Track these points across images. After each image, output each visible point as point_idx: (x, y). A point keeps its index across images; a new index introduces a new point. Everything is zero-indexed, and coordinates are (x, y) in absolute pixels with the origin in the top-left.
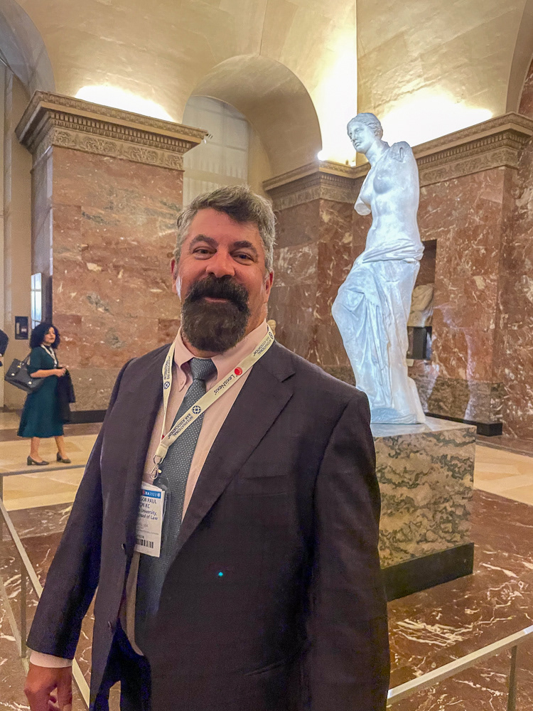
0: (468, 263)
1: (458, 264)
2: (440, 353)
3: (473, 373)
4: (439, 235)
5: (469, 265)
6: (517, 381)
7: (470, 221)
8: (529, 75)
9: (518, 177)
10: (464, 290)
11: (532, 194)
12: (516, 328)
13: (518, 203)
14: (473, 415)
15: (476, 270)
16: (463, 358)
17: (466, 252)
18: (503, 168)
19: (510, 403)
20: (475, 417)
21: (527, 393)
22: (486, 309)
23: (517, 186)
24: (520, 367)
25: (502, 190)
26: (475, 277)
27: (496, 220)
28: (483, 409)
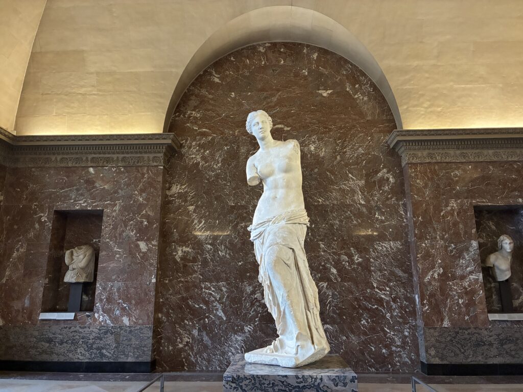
0: (133, 231)
1: (123, 231)
2: (104, 305)
3: (136, 319)
4: (106, 206)
5: (134, 233)
6: (169, 322)
7: (134, 200)
8: (175, 113)
9: (168, 176)
10: (129, 251)
11: (178, 188)
12: (167, 282)
13: (168, 193)
14: (136, 356)
15: (140, 236)
16: (127, 308)
17: (131, 222)
18: (162, 167)
19: (163, 341)
20: (137, 358)
21: (177, 331)
22: (149, 267)
23: (167, 181)
24: (171, 311)
25: (161, 182)
26: (138, 242)
27: (157, 202)
28: (145, 349)
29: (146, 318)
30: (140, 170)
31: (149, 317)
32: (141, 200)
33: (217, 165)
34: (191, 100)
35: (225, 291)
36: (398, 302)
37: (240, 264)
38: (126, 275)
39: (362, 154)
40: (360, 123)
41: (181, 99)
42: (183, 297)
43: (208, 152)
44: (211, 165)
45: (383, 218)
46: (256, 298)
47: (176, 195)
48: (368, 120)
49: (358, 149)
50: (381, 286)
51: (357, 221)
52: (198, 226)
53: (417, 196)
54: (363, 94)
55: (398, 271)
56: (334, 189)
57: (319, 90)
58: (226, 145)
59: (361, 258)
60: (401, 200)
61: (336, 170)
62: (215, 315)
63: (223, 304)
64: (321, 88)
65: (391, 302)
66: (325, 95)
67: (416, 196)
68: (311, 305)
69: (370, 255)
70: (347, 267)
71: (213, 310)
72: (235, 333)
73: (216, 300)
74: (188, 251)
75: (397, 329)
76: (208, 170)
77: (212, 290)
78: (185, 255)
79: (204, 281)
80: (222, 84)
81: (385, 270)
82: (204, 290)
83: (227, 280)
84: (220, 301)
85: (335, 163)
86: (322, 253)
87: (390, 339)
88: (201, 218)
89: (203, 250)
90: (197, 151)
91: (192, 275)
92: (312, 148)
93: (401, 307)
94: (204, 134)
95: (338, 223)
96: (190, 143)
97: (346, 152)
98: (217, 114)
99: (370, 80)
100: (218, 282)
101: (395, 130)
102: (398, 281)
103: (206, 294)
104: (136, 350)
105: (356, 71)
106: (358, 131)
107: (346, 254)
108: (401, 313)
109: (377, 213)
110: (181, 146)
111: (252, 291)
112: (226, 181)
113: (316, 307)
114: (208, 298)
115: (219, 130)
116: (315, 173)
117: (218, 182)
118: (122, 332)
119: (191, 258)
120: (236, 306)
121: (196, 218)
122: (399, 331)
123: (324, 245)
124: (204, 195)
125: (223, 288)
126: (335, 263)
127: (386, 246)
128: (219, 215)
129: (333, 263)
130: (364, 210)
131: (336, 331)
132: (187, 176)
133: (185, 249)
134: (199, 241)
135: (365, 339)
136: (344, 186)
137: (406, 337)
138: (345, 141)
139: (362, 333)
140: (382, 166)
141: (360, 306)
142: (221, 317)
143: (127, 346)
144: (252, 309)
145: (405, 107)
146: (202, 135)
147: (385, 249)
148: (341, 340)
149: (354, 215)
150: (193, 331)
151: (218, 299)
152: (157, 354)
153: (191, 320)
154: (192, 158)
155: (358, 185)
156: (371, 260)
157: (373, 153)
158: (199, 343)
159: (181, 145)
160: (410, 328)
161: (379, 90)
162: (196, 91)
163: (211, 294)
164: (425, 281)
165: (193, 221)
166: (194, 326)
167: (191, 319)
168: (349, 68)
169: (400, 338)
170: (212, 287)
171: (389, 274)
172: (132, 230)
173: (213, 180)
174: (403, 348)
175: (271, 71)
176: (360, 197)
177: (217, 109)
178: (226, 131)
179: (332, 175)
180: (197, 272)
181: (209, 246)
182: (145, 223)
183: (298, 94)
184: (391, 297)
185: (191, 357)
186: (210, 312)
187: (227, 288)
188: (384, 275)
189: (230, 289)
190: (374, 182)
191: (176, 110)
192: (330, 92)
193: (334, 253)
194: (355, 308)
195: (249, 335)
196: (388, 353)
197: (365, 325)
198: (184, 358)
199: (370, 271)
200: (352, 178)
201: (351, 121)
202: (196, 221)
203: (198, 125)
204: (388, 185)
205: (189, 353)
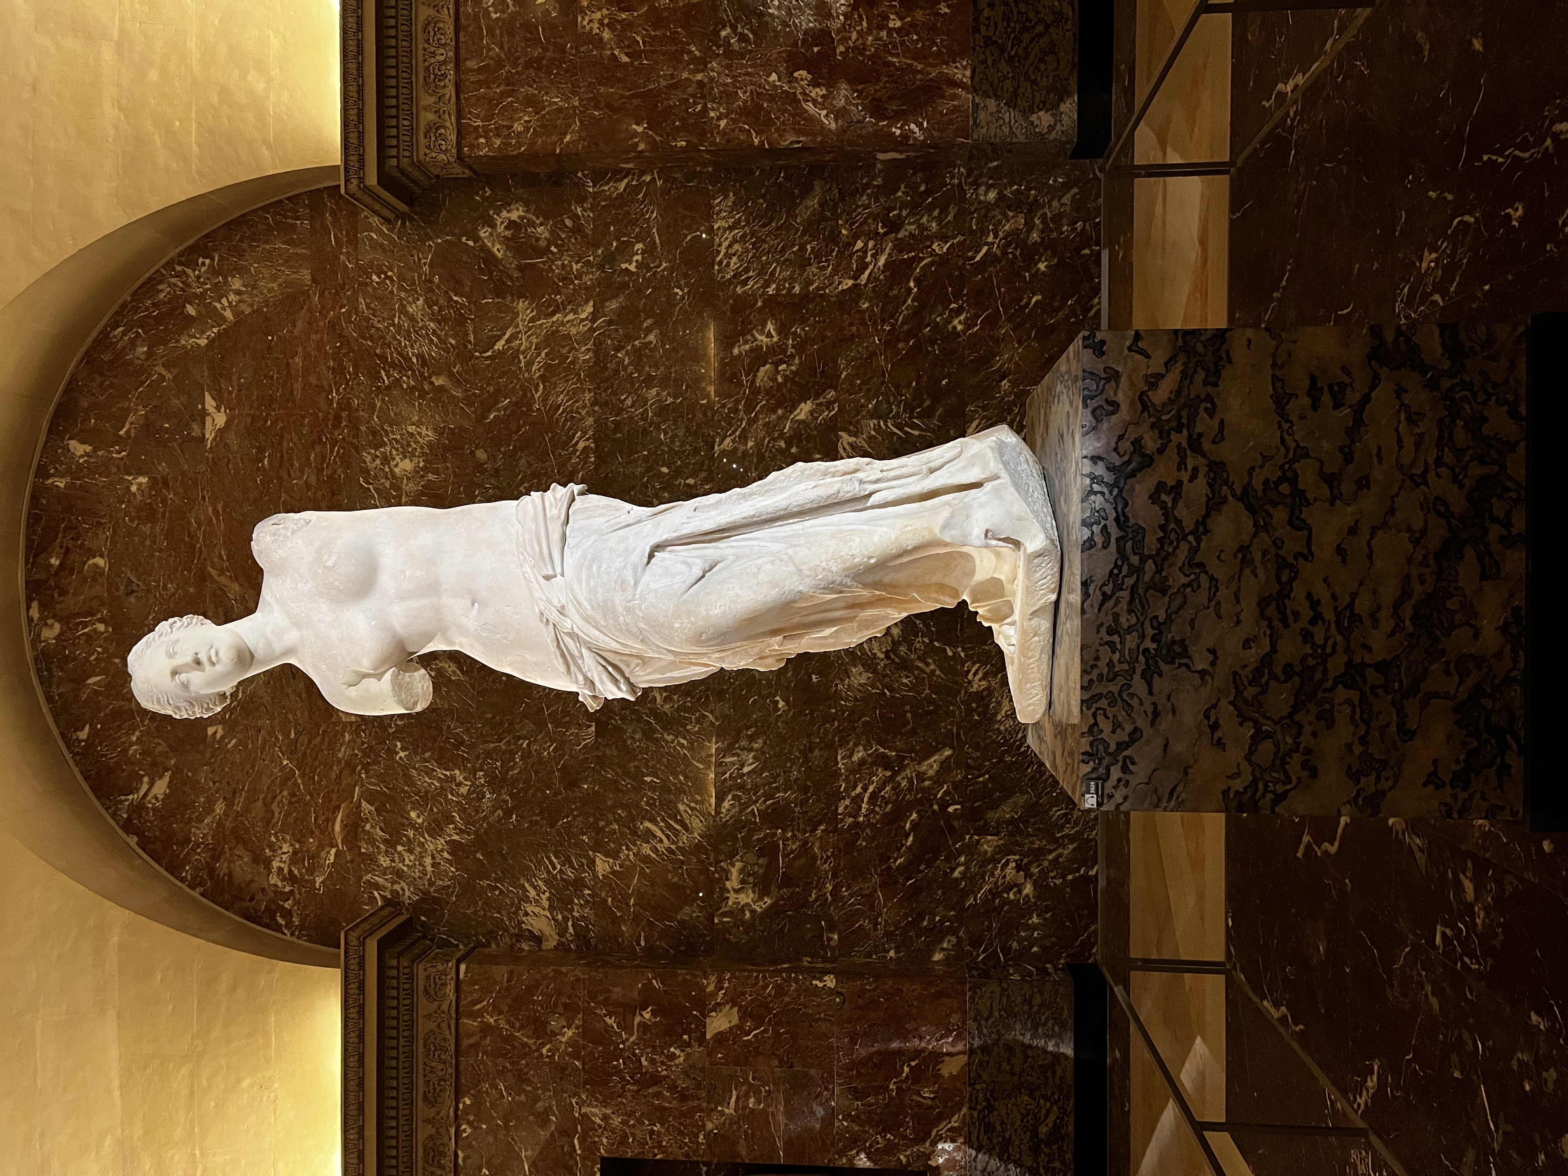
1: (673, 1088)
2: (905, 1138)
3: (949, 1032)
4: (591, 1151)
6: (958, 929)
7: (569, 1055)
8: (278, 928)
9: (493, 946)
10: (738, 1065)
11: (537, 910)
12: (836, 937)
13: (551, 943)
14: (1056, 1029)
15: (689, 1032)
16: (913, 1064)
17: (645, 1063)
18: (463, 967)
19: (1015, 945)
20: (1063, 1026)
21: (986, 901)
22: (787, 999)
23: (512, 947)
24: (925, 923)
25: (511, 967)
26: (708, 1036)
27: (578, 980)
28: (1037, 1000)
29: (945, 1000)
30: (472, 1041)
31: (940, 994)
32: (570, 1034)
33: (459, 784)
34: (230, 874)
35: (865, 750)
36: (899, 216)
37: (781, 704)
38: (812, 1072)
39: (429, 303)
40: (323, 307)
41: (227, 910)
42: (883, 885)
43: (413, 814)
44: (459, 803)
45: (639, 246)
46: (887, 653)
47: (560, 917)
48: (314, 281)
49: (412, 319)
50: (850, 263)
51: (648, 331)
52: (661, 841)
53: (565, 134)
54: (220, 291)
55: (807, 208)
56: (545, 400)
57: (203, 439)
58: (392, 752)
59: (764, 326)
60: (581, 185)
61: (482, 389)
62: (938, 781)
63: (903, 758)
64: (196, 431)
65: (900, 236)
66: (221, 419)
67: (568, 138)
68: (852, 488)
69: (754, 295)
70: (793, 368)
71: (923, 790)
72: (992, 719)
73: (891, 779)
74: (741, 871)
75: (977, 224)
76: (477, 811)
77: (864, 791)
78: (751, 879)
79: (833, 819)
80: (177, 770)
81: (803, 248)
82: (861, 819)
83: (830, 747)
84: (894, 766)
85: (458, 394)
86: (750, 444)
87: (1008, 244)
88: (634, 832)
89: (739, 824)
90: (411, 851)
91: (815, 858)
92: (405, 466)
93: (916, 207)
94: (353, 829)
95: (654, 391)
96: (385, 874)
97: (421, 356)
98: (283, 785)
99: (169, 265)
100: (836, 774)
101: (343, 191)
102: (834, 210)
103: (873, 811)
104: (1040, 1030)
105: (136, 310)
106: (349, 312)
107: (753, 369)
108: (930, 209)
109: (624, 266)
110: (393, 903)
111: (863, 665)
112: (512, 753)
113: (856, 471)
114: (886, 804)
115: (339, 777)
116: (492, 458)
117: (515, 780)
118: (985, 1076)
119: (761, 861)
120: (909, 715)
121: (635, 849)
122: (986, 216)
123: (726, 437)
124: (560, 823)
125: (855, 758)
126: (779, 405)
127: (727, 243)
128: (627, 774)
129: (780, 412)
130: (614, 305)
131: (985, 408)
132: (497, 880)
133: (733, 883)
134: (712, 836)
135: (1009, 320)
136: (534, 368)
137: (1001, 197)
138: (383, 358)
139: (992, 329)
140: (471, 243)
141: (909, 335)
142: (942, 763)
143: (1027, 1057)
144: (918, 668)
145: (265, 152)
146: (356, 831)
147: (736, 247)
148: (1010, 393)
149: (629, 338)
150: (986, 852)
151: (888, 774)
152: (1051, 962)
153: (952, 857)
154: (433, 865)
155: (532, 320)
156: (771, 291)
157: (426, 268)
158: (1021, 833)
159: (388, 902)
160: (976, 185)
161: (206, 236)
162: (201, 857)
163: (874, 796)
164: (833, 126)
165: (646, 859)
166: (971, 849)
167: (947, 860)
168: (124, 333)
169: (1005, 215)
170: (853, 794)
171: (814, 238)
172: (667, 1057)
173: (511, 795)
174: (1032, 208)
175: (132, 599)
176: (571, 317)
177: (266, 781)
178: (342, 753)
179: (497, 402)
180: (806, 843)
181: (726, 804)
182: (647, 1015)
183: (216, 511)
184: (885, 234)
185: (1060, 856)
186: (927, 797)
187: (856, 745)
188: (817, 254)
189: (858, 737)
190: (520, 268)
191: (266, 926)
192: (210, 403)
193: (749, 408)
194: (917, 349)
195: (996, 676)
196: (1049, 252)
197: (966, 319)
198: (1064, 877)
199: (805, 297)
200: (508, 341)
201: (314, 337)
202: (646, 849)
203: (321, 847)
204: (532, 224)
205: (1051, 862)
